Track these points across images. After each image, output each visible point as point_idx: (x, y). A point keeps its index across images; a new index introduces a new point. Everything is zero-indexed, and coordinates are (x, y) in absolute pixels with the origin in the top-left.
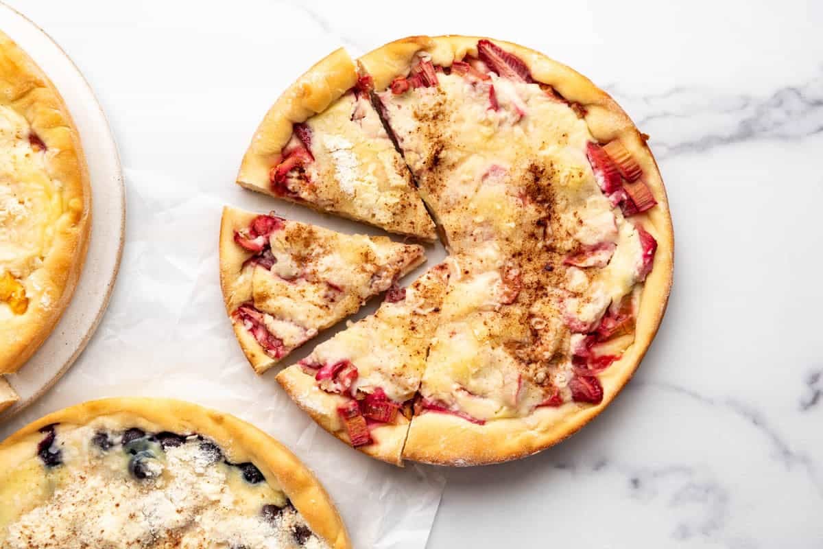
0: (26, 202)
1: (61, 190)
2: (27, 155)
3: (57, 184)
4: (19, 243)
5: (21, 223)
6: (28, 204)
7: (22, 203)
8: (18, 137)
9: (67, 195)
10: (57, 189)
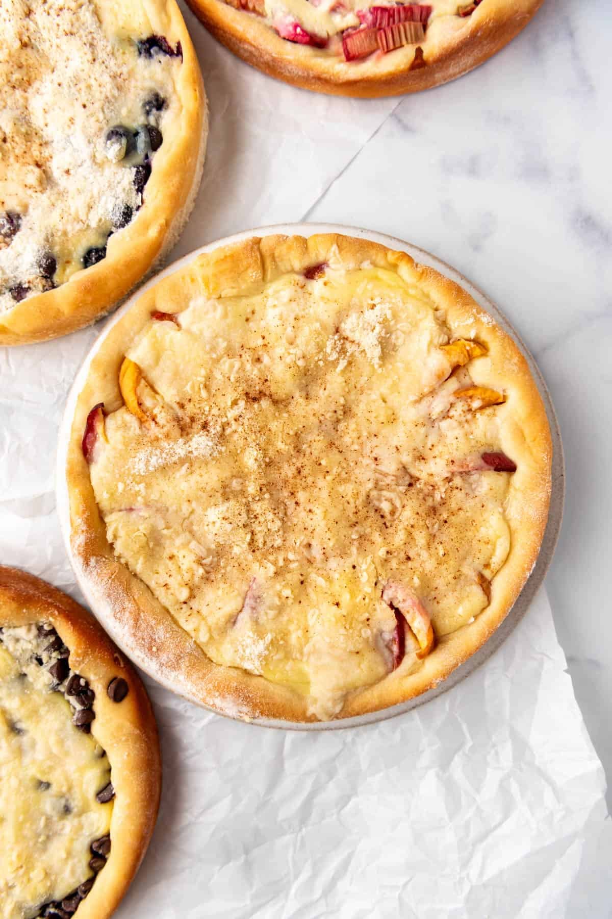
0: (373, 302)
1: (374, 264)
2: (325, 284)
3: (366, 265)
4: (415, 325)
5: (395, 316)
6: (377, 301)
7: (373, 307)
8: (303, 287)
9: (380, 261)
10: (371, 267)
